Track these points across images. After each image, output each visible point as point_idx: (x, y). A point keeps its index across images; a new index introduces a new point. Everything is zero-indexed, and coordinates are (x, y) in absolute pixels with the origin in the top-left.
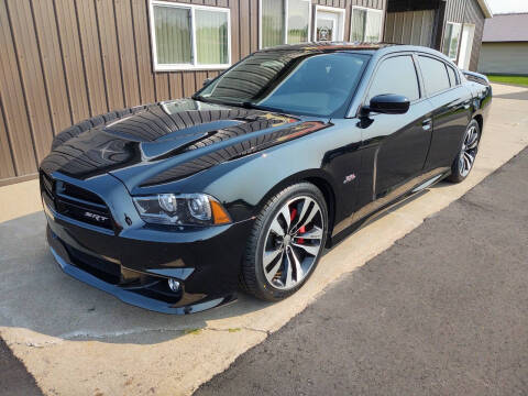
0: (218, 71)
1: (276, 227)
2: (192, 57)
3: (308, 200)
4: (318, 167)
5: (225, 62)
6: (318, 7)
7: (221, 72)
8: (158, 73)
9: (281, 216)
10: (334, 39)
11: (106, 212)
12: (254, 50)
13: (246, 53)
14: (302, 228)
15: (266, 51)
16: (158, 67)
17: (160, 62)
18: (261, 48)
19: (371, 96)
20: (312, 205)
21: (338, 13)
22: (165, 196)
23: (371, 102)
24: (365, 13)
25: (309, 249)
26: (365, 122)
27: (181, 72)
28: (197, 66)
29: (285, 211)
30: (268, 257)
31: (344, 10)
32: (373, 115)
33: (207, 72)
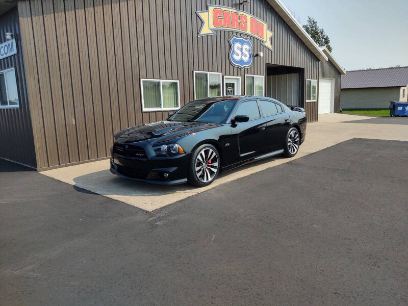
0: (173, 111)
1: (199, 157)
2: (161, 105)
3: (211, 151)
4: (217, 140)
5: (177, 106)
6: (225, 77)
7: (175, 112)
8: (144, 112)
9: (201, 154)
10: (236, 94)
11: (144, 152)
12: (192, 100)
13: (188, 101)
14: (210, 161)
15: (198, 101)
16: (144, 110)
17: (145, 107)
18: (195, 99)
19: (235, 115)
20: (212, 153)
21: (237, 79)
22: (164, 146)
23: (235, 118)
24: (253, 78)
25: (212, 169)
26: (234, 125)
27: (155, 112)
28: (163, 109)
29: (203, 152)
30: (197, 169)
31: (240, 78)
32: (237, 123)
33: (168, 111)
